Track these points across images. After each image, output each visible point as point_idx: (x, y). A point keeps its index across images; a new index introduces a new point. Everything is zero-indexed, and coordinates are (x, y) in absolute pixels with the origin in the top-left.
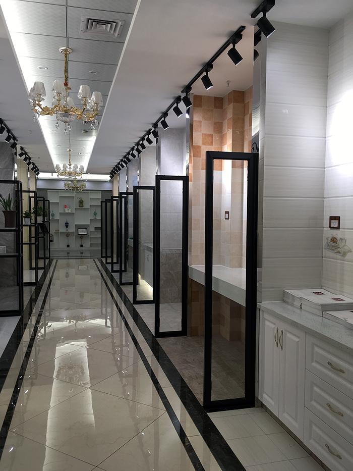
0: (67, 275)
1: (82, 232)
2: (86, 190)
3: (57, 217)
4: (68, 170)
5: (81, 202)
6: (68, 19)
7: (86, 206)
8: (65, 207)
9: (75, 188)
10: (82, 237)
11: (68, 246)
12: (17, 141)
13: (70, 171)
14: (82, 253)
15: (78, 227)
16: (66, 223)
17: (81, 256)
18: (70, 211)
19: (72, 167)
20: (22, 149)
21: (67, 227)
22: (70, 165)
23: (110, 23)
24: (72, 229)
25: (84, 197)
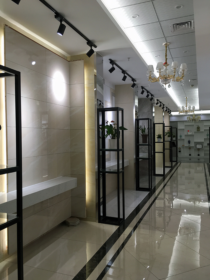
0: (189, 172)
1: (199, 146)
2: (201, 120)
3: (183, 137)
4: (185, 109)
5: (198, 128)
6: (163, 28)
7: (202, 130)
8: (188, 131)
9: (194, 120)
10: (199, 149)
11: (190, 155)
12: (154, 96)
13: (186, 110)
14: (199, 159)
15: (197, 143)
16: (189, 141)
17: (198, 161)
18: (191, 134)
19: (187, 107)
20: (157, 100)
21: (189, 143)
22: (186, 106)
23: (187, 23)
24: (192, 145)
25: (200, 125)
